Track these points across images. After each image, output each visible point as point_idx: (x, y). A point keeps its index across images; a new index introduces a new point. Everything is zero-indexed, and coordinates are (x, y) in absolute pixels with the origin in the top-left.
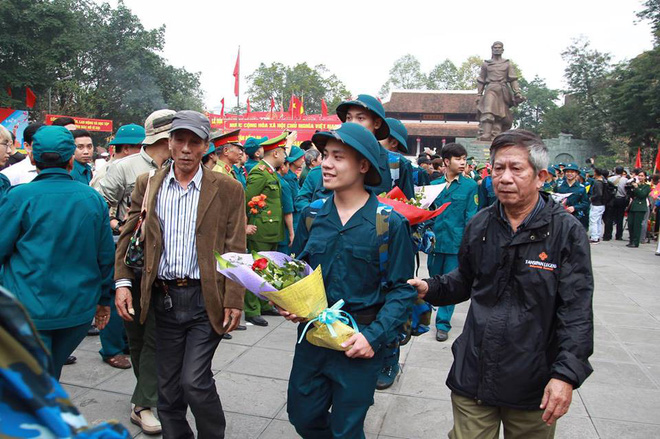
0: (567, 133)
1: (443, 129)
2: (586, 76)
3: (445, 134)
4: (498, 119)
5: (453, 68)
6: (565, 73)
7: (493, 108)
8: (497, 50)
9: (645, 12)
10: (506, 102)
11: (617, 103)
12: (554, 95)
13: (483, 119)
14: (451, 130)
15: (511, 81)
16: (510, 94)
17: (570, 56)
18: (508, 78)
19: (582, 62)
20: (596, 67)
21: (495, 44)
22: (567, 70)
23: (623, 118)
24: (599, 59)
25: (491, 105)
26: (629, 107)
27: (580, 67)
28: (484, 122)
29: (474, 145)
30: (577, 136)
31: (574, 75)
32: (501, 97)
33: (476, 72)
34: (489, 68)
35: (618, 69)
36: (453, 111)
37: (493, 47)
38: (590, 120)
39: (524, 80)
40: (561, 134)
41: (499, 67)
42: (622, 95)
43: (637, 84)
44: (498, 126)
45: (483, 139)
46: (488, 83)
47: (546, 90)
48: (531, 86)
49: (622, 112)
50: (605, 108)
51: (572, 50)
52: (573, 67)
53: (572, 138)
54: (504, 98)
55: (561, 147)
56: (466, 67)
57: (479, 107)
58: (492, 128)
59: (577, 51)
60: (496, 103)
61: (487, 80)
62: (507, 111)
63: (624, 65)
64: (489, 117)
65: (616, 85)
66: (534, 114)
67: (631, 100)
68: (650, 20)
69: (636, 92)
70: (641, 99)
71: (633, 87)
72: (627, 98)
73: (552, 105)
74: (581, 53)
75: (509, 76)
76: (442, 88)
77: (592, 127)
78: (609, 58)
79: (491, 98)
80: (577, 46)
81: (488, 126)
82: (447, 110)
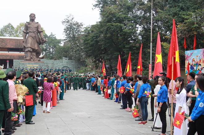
0: (66, 57)
1: (7, 56)
2: (73, 32)
3: (8, 58)
4: (34, 50)
5: (13, 27)
6: (64, 31)
7: (31, 44)
8: (32, 17)
9: (97, 5)
10: (38, 42)
11: (87, 44)
12: (59, 42)
13: (27, 50)
14: (11, 56)
15: (40, 32)
16: (39, 38)
17: (66, 23)
18: (38, 31)
19: (71, 26)
20: (77, 29)
21: (31, 14)
22: (65, 29)
23: (90, 50)
24: (79, 25)
25: (30, 43)
26: (92, 45)
27: (71, 28)
28: (27, 52)
29: (23, 63)
30: (70, 59)
31: (68, 32)
32: (35, 40)
33: (23, 29)
34: (29, 26)
35: (86, 29)
36: (12, 47)
37: (30, 16)
38: (76, 51)
39: (46, 35)
40: (64, 58)
41: (33, 26)
42: (89, 40)
43: (95, 35)
44: (34, 54)
45: (27, 60)
46: (28, 33)
47: (56, 39)
48: (49, 37)
49: (90, 48)
50: (82, 46)
51: (67, 21)
52: (68, 28)
53: (68, 59)
54: (36, 40)
55: (64, 64)
56: (19, 27)
57: (24, 44)
58: (31, 55)
59: (69, 21)
60: (33, 42)
61: (28, 31)
62: (38, 47)
63: (89, 28)
64: (29, 49)
65: (86, 36)
66: (51, 50)
67: (93, 42)
68: (99, 9)
69: (95, 39)
70: (97, 42)
71: (94, 37)
72: (92, 41)
73: (59, 45)
74: (71, 22)
75: (39, 30)
76: (7, 37)
77: (77, 54)
78: (82, 25)
79: (30, 40)
80: (69, 19)
81: (29, 54)
82: (9, 46)
